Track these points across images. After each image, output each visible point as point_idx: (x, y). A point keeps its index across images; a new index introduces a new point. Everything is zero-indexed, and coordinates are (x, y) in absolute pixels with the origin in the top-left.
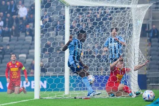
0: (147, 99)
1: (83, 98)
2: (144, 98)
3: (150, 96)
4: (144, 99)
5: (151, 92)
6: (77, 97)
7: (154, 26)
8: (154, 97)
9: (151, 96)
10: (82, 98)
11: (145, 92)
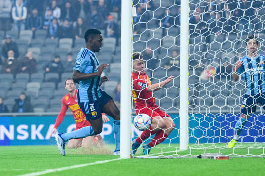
1: (215, 158)
6: (203, 155)
10: (213, 158)
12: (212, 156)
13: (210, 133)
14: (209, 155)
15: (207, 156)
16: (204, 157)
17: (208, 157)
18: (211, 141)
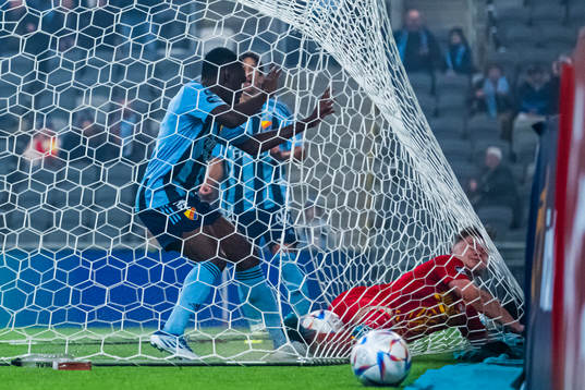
0: (374, 372)
1: (55, 365)
2: (357, 366)
3: (387, 360)
4: (360, 371)
5: (394, 342)
6: (25, 356)
7: (414, 14)
8: (408, 367)
9: (393, 358)
10: (49, 365)
11: (365, 340)
12: (49, 361)
13: (43, 299)
14: (42, 359)
15: (36, 360)
16: (26, 363)
17: (38, 364)
18: (44, 319)
